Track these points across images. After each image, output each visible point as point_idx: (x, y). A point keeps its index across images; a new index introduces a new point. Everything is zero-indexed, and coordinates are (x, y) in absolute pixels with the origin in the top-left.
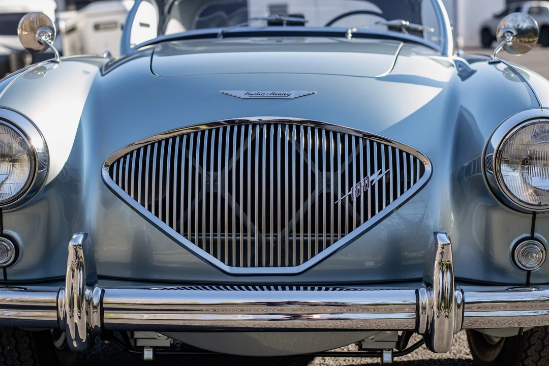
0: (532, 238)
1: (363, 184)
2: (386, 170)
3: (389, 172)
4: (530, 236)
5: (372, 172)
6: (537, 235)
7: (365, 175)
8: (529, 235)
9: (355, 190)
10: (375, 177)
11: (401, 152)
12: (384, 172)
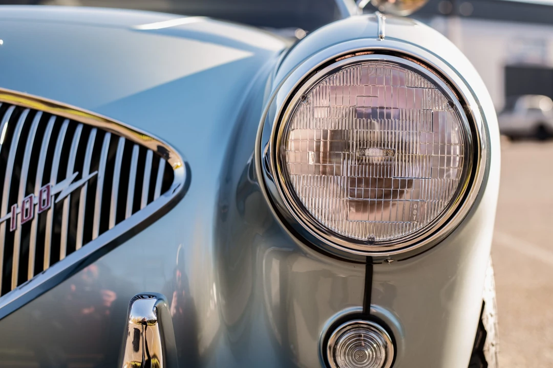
0: (366, 314)
1: (36, 201)
2: (90, 172)
3: (96, 178)
4: (361, 310)
5: (61, 177)
6: (375, 309)
7: (46, 180)
8: (359, 309)
9: (19, 210)
10: (66, 187)
11: (130, 144)
12: (86, 176)
